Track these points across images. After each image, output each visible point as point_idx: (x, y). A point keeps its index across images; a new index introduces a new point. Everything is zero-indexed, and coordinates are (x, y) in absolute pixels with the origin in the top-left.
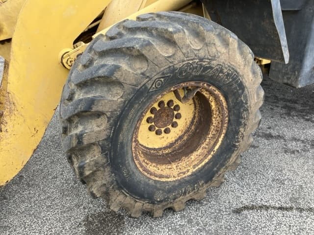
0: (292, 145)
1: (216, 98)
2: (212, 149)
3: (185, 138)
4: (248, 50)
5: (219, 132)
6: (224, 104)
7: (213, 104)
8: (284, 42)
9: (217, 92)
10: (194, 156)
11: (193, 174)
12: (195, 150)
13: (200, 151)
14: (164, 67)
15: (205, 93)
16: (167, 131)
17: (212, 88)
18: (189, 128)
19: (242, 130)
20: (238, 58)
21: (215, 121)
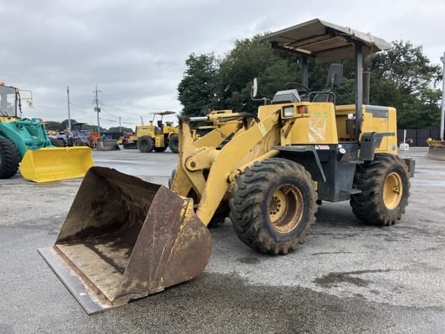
0: (336, 236)
1: (298, 194)
2: (298, 220)
3: (283, 218)
4: (308, 173)
5: (300, 211)
6: (302, 196)
7: (296, 197)
8: (322, 172)
9: (298, 190)
10: (289, 224)
11: (291, 232)
12: (290, 221)
13: (292, 222)
14: (282, 175)
15: (293, 191)
16: (278, 210)
17: (296, 188)
18: (284, 213)
19: (310, 210)
20: (306, 176)
21: (298, 206)
